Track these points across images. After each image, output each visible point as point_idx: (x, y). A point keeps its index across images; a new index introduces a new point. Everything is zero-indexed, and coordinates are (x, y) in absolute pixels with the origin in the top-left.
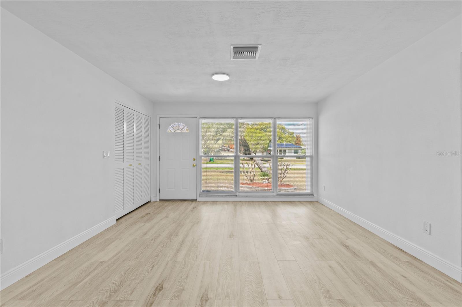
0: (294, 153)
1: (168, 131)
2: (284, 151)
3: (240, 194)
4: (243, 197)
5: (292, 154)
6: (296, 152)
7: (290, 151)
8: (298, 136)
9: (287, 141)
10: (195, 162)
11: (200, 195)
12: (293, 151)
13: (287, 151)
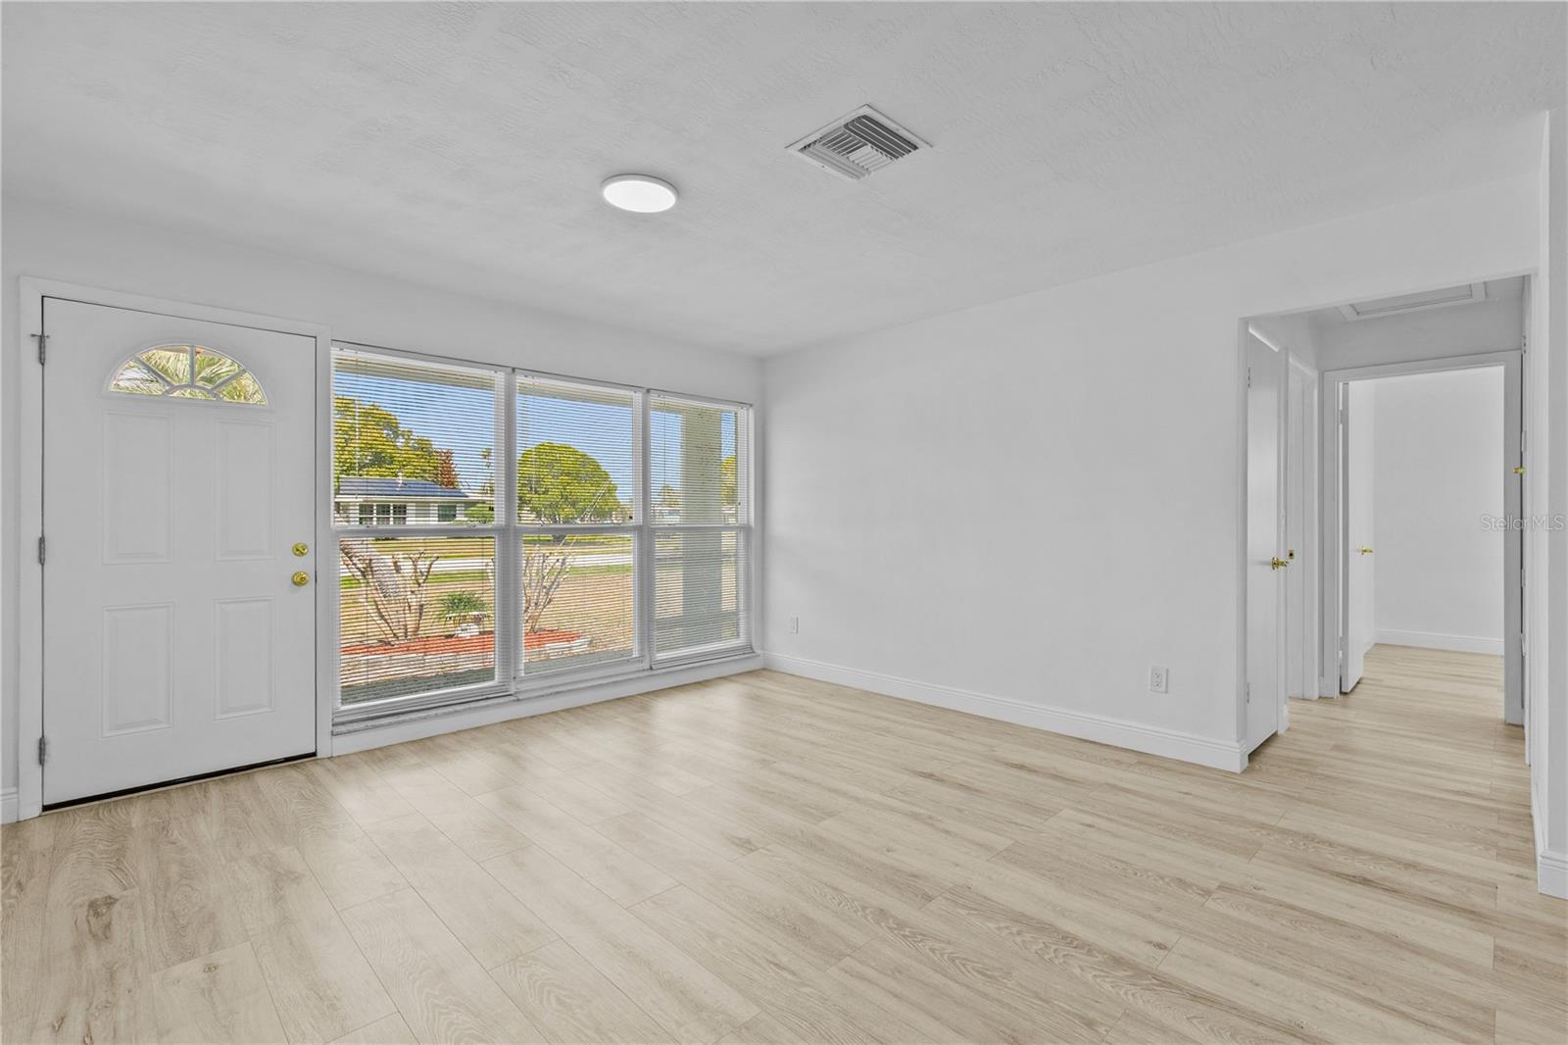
0: (442, 517)
1: (112, 388)
2: (401, 510)
3: (523, 687)
4: (542, 696)
5: (433, 521)
6: (447, 513)
7: (423, 509)
8: (449, 454)
9: (409, 469)
10: (305, 565)
11: (333, 725)
12: (434, 510)
13: (411, 509)
